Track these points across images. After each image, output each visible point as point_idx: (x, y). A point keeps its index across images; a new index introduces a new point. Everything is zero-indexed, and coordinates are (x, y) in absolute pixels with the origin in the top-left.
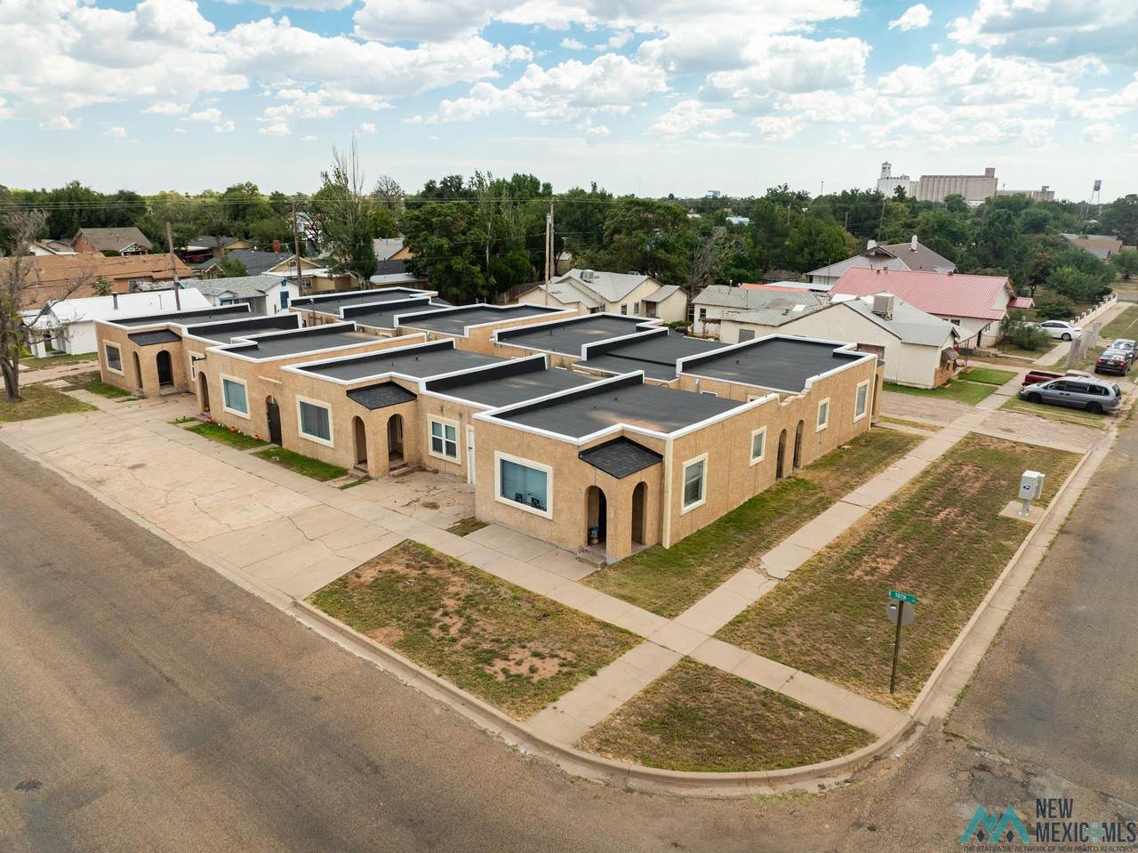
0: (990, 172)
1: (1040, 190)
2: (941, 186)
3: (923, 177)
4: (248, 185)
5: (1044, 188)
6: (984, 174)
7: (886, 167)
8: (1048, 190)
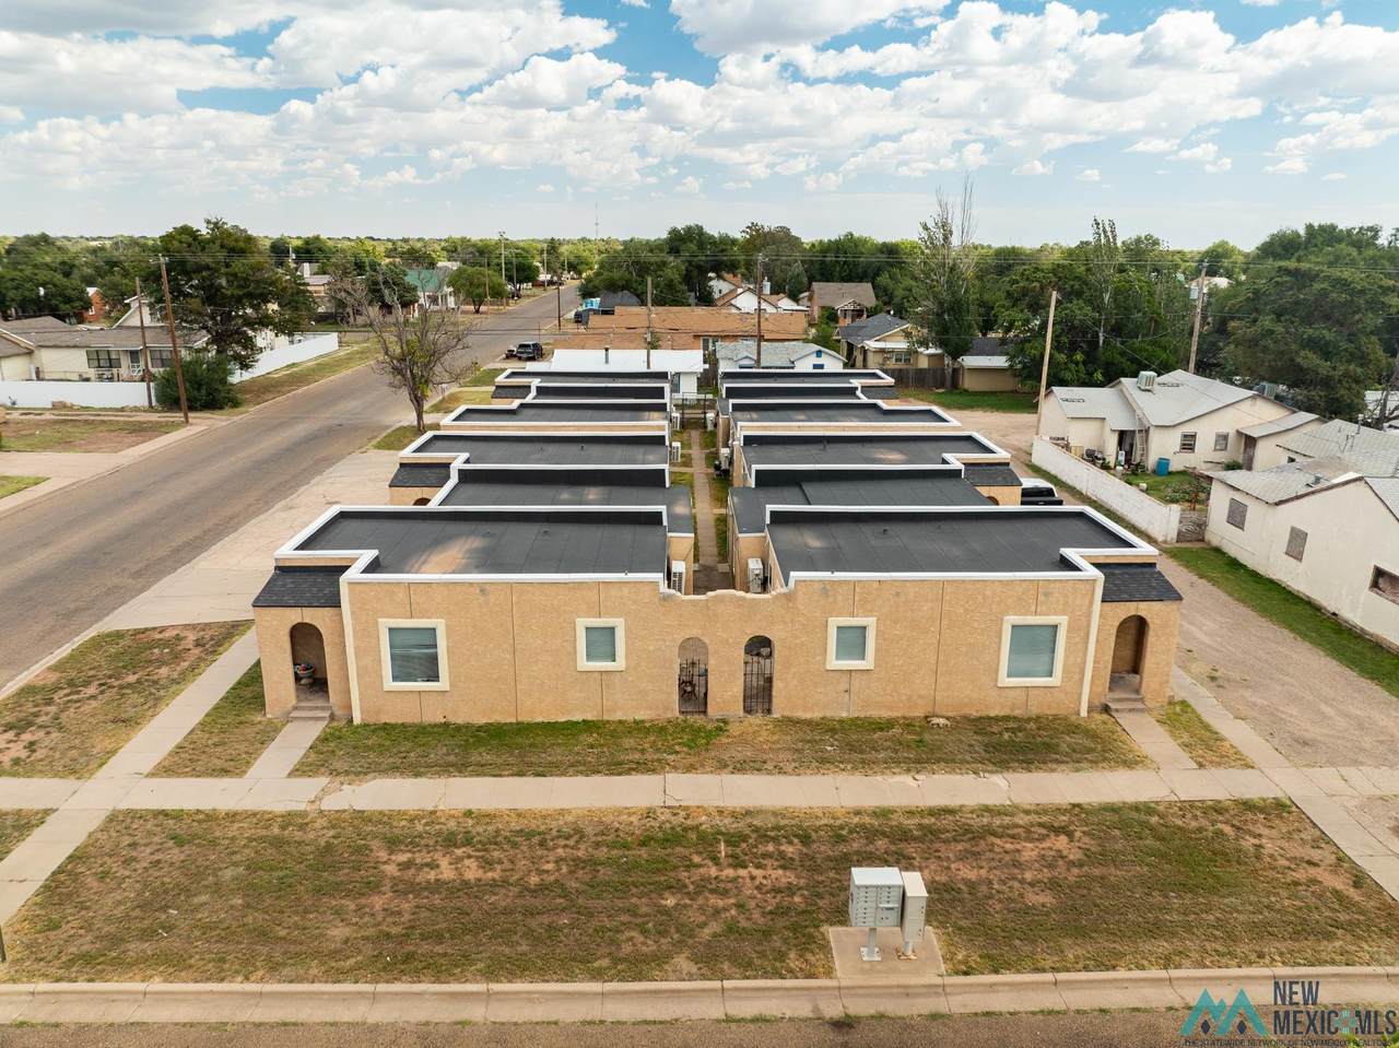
4: (1149, 237)
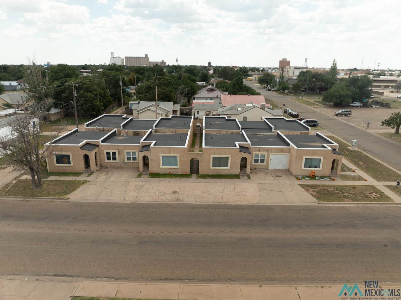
0: (146, 55)
1: (162, 61)
2: (132, 60)
3: (126, 57)
5: (163, 61)
6: (145, 56)
7: (112, 54)
8: (164, 61)
